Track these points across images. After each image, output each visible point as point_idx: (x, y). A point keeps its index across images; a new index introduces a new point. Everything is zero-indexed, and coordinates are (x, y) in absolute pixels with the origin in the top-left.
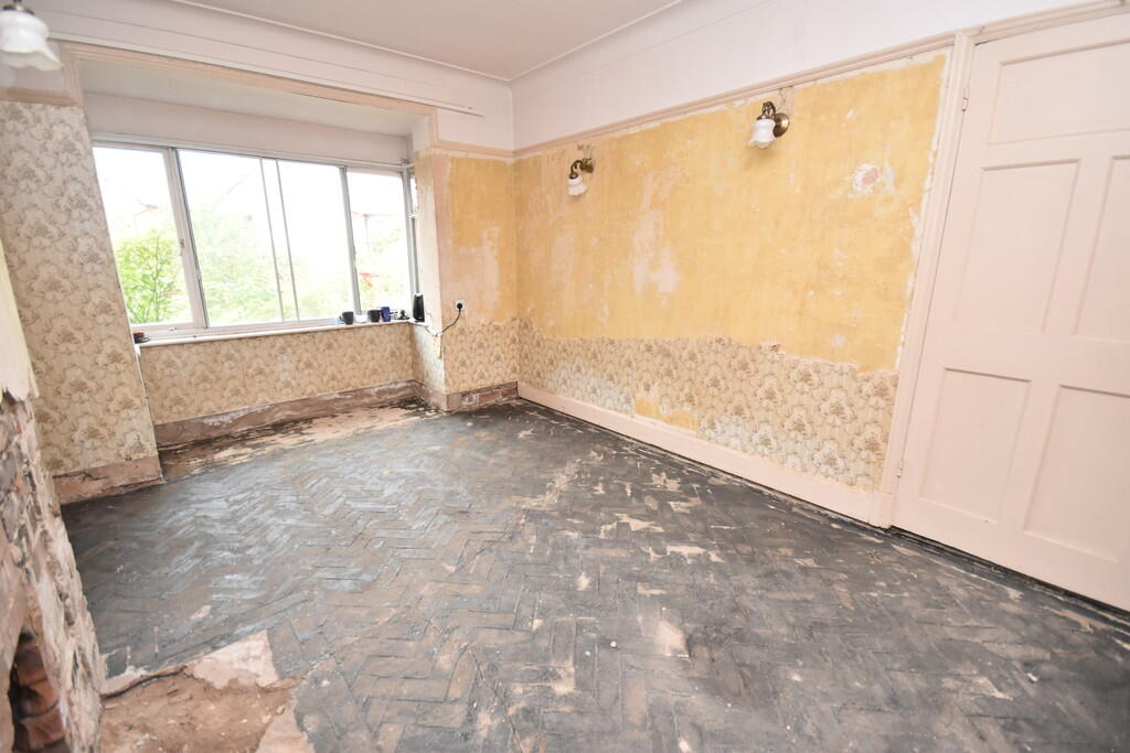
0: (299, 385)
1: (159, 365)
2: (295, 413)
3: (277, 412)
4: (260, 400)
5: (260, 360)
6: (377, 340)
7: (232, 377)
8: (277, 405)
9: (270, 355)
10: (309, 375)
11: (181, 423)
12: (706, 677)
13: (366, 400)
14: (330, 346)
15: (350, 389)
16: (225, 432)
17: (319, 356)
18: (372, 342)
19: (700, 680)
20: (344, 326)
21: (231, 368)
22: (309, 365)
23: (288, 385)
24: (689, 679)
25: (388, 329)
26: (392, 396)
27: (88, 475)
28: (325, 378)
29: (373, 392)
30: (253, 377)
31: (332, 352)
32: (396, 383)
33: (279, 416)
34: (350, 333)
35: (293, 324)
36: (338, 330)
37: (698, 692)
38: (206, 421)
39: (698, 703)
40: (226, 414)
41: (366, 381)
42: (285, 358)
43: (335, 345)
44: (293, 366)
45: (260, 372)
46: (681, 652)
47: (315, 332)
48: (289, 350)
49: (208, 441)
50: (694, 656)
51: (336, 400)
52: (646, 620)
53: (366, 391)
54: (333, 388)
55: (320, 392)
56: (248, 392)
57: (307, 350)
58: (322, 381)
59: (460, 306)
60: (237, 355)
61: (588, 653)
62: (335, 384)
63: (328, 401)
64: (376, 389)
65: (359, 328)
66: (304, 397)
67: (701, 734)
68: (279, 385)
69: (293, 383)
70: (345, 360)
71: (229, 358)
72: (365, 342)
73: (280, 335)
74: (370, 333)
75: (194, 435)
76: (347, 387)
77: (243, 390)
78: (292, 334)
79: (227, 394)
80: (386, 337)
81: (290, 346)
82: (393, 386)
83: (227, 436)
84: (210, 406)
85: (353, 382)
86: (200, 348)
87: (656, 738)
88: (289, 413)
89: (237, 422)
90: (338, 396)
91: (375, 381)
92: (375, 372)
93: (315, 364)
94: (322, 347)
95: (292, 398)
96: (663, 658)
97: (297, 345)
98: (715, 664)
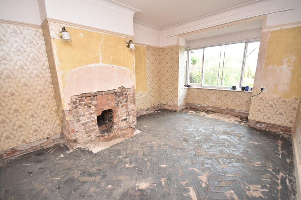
0: (216, 103)
1: (191, 92)
2: (213, 109)
3: (209, 108)
4: (206, 104)
5: (208, 95)
6: (242, 96)
7: (202, 97)
8: (210, 106)
9: (211, 94)
10: (219, 101)
11: (192, 104)
12: (129, 193)
13: (234, 113)
14: (226, 95)
15: (229, 108)
16: (198, 108)
17: (223, 97)
18: (240, 96)
19: (128, 192)
20: (232, 90)
21: (202, 95)
22: (219, 99)
23: (213, 102)
24: (128, 189)
25: (247, 93)
26: (243, 115)
27: (170, 106)
28: (223, 103)
29: (236, 111)
30: (206, 98)
31: (226, 97)
32: (246, 111)
33: (210, 109)
34: (234, 93)
35: (219, 88)
36: (230, 91)
37: (124, 191)
38: (196, 105)
39: (121, 190)
40: (200, 105)
41: (235, 108)
42: (214, 95)
43: (228, 95)
44: (215, 98)
45: (208, 97)
46: (138, 188)
47: (223, 90)
48: (215, 94)
49: (196, 109)
50: (136, 191)
51: (224, 110)
52: (150, 180)
53: (234, 110)
54: (224, 106)
55: (221, 106)
56: (204, 101)
57: (220, 95)
58: (222, 104)
59: (262, 89)
60: (204, 93)
61: (137, 168)
62: (225, 105)
63: (223, 110)
64: (238, 111)
65: (237, 91)
66: (216, 106)
67: (112, 190)
68: (211, 101)
69: (214, 102)
70: (230, 100)
71: (203, 93)
72: (238, 96)
73: (214, 90)
74: (241, 93)
75: (193, 107)
76: (229, 107)
77: (203, 100)
78: (217, 90)
79: (201, 100)
80: (245, 96)
81: (216, 93)
82: (245, 112)
83: (198, 109)
84: (197, 102)
85: (230, 107)
86: (198, 90)
87: (113, 181)
88: (212, 109)
89: (201, 107)
90: (225, 109)
91: (238, 108)
92: (239, 106)
93: (221, 99)
94: (224, 95)
95: (213, 106)
96: (135, 183)
97: (218, 93)
98: (133, 196)
